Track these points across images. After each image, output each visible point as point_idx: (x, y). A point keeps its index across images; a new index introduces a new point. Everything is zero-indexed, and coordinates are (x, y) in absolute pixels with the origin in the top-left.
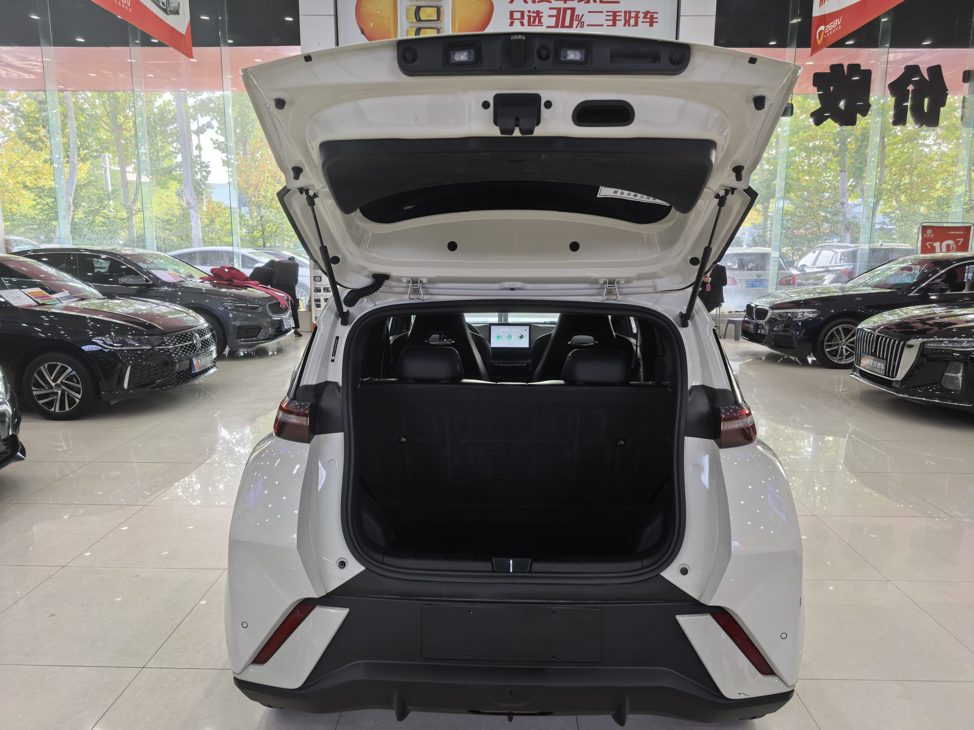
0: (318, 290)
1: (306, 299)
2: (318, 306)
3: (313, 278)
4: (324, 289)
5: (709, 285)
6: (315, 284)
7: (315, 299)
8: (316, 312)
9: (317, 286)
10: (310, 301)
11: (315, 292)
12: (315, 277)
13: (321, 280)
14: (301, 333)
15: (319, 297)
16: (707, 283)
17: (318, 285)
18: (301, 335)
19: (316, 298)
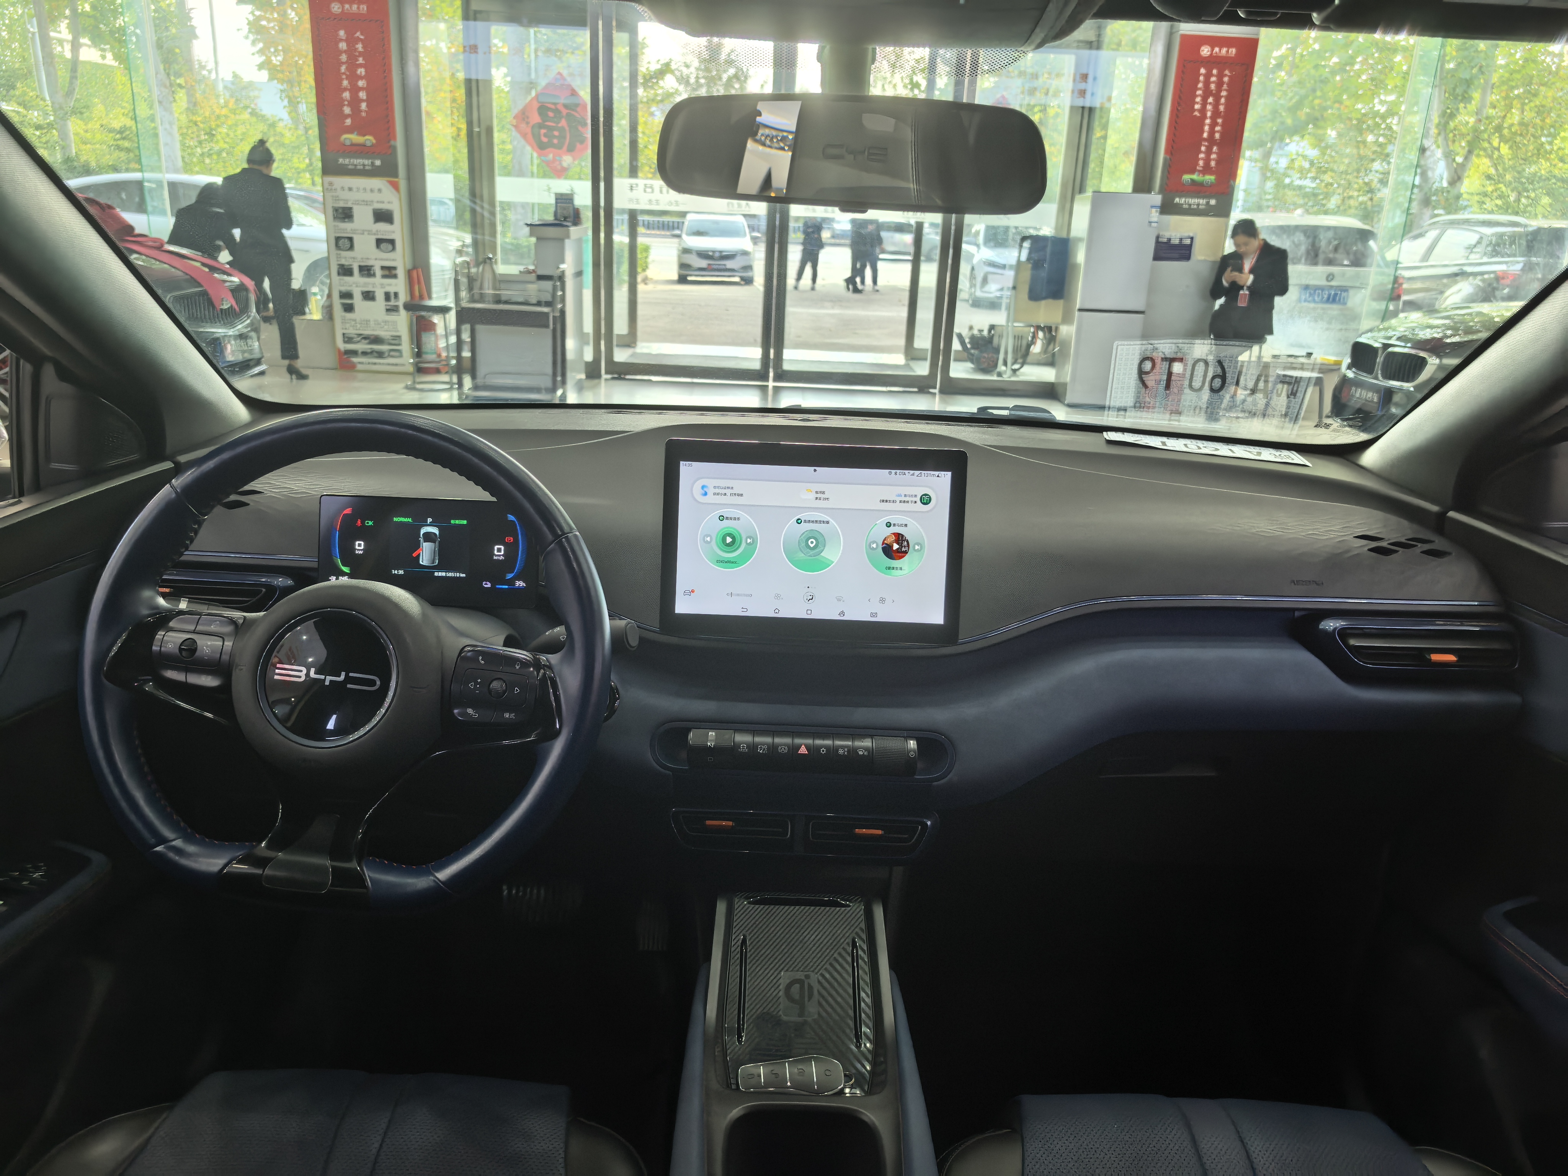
0: (346, 271)
1: (321, 290)
2: (349, 308)
3: (333, 242)
4: (361, 268)
5: (1245, 292)
6: (339, 257)
7: (340, 292)
8: (344, 321)
9: (343, 262)
10: (329, 296)
11: (339, 274)
12: (338, 239)
13: (351, 248)
14: (304, 371)
15: (349, 288)
16: (1242, 288)
17: (347, 258)
18: (302, 377)
19: (344, 289)
